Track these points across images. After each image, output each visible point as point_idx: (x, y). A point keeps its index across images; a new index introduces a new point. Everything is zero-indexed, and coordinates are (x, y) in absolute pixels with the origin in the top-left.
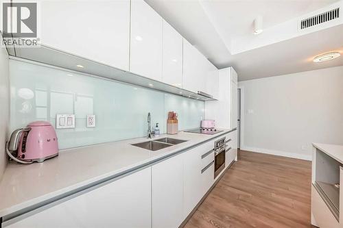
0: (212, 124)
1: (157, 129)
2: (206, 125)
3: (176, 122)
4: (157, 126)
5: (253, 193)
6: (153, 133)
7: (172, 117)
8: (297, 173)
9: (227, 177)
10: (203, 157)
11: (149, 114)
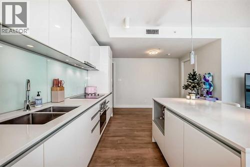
0: (95, 89)
1: (38, 98)
2: (89, 91)
3: (62, 89)
4: (38, 95)
5: (125, 136)
6: (34, 104)
7: (57, 84)
8: (144, 116)
9: (108, 130)
10: (92, 118)
11: (28, 81)
